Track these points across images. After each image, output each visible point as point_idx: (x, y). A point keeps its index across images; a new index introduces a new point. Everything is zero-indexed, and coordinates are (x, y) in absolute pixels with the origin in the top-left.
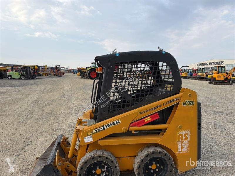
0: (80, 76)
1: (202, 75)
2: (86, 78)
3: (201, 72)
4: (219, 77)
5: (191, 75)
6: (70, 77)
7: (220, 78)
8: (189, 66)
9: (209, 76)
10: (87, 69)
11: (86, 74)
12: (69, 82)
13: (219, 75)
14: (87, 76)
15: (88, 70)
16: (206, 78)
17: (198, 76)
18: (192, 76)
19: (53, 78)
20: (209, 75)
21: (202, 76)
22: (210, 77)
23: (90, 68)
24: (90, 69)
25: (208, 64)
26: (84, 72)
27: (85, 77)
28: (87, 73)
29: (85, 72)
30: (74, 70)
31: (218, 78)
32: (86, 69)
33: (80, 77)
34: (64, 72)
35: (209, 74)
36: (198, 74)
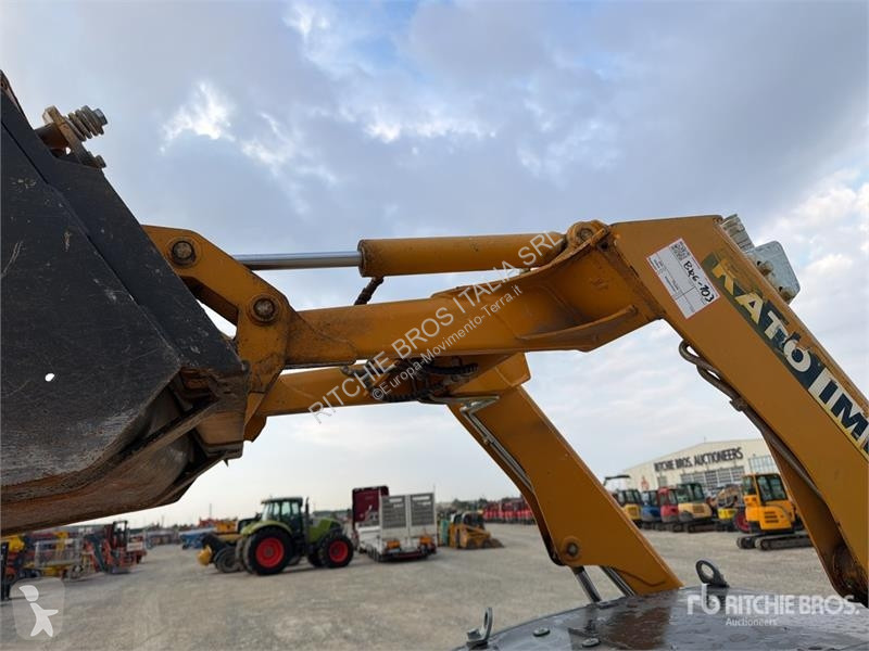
0: (211, 561)
1: (697, 509)
2: (238, 570)
3: (689, 501)
4: (771, 517)
5: (656, 514)
6: (164, 570)
7: (777, 521)
8: (627, 477)
9: (723, 514)
10: (244, 530)
11: (237, 555)
12: (160, 606)
13: (767, 509)
14: (242, 562)
15: (249, 536)
16: (713, 523)
17: (683, 515)
18: (658, 519)
19: (91, 588)
20: (720, 510)
21: (698, 515)
22: (729, 516)
23: (257, 526)
24: (257, 531)
25: (692, 461)
26: (228, 543)
27: (235, 567)
28: (242, 550)
29: (235, 544)
30: (188, 533)
31: (768, 522)
32: (240, 528)
33: (212, 566)
34: (141, 548)
35: (721, 505)
36: (682, 507)
